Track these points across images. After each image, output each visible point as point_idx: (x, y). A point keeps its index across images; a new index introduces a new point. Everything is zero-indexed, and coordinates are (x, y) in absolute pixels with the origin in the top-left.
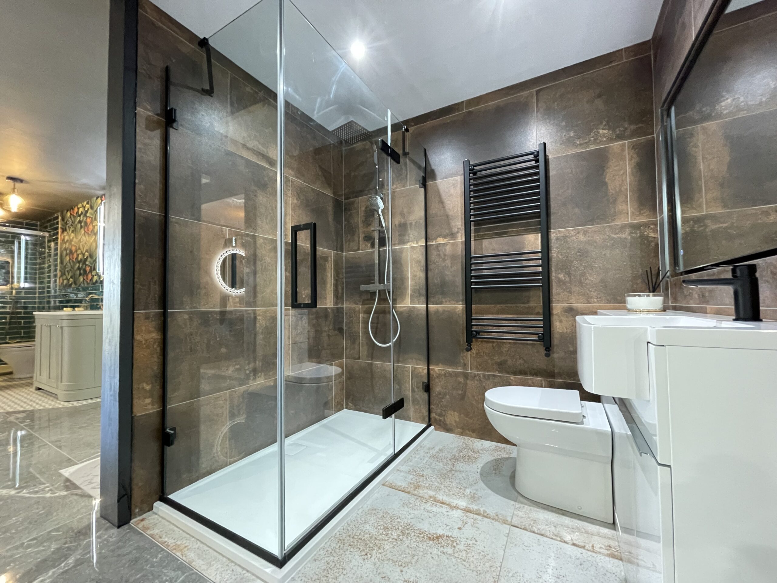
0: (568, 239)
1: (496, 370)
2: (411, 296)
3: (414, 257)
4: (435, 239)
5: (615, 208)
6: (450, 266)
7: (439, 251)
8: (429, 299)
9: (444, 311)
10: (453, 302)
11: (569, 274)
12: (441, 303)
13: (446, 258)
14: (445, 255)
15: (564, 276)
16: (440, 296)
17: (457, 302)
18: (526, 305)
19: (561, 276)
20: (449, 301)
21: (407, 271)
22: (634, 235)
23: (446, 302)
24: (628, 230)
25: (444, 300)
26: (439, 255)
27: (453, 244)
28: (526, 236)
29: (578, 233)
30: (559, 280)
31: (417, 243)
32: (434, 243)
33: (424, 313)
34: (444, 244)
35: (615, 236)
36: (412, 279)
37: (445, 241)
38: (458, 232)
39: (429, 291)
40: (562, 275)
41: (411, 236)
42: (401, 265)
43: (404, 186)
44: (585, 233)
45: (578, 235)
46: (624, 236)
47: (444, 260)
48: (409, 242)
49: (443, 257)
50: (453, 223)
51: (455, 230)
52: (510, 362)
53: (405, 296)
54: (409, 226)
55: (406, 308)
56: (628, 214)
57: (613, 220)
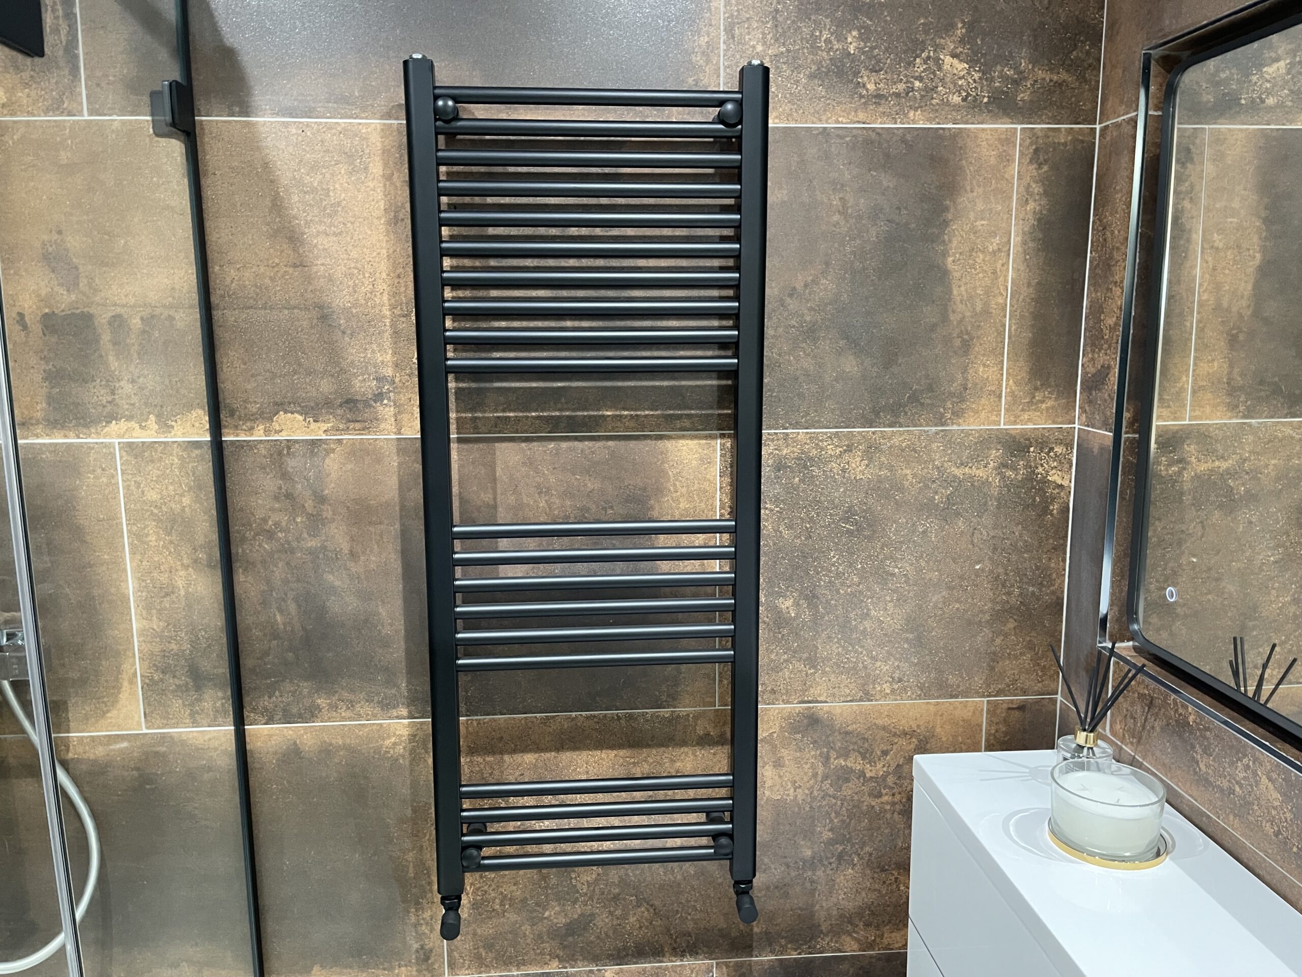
0: (816, 471)
1: (554, 956)
2: (150, 686)
3: (152, 495)
4: (266, 416)
5: (965, 370)
6: (345, 547)
7: (285, 476)
8: (246, 699)
9: (326, 751)
10: (367, 709)
11: (812, 598)
12: (310, 714)
13: (327, 513)
14: (321, 499)
15: (797, 604)
16: (305, 687)
17: (386, 706)
18: (665, 712)
19: (786, 604)
20: (351, 705)
21: (117, 564)
22: (1009, 473)
23: (334, 707)
24: (995, 454)
25: (321, 702)
26: (289, 496)
27: (358, 452)
28: (669, 444)
29: (849, 449)
30: (780, 620)
31: (165, 426)
32: (258, 435)
33: (227, 761)
34: (314, 443)
35: (958, 472)
36: (147, 607)
37: (318, 431)
38: (379, 397)
39: (248, 662)
40: (789, 603)
41: (126, 387)
42: (78, 532)
43: (56, 107)
44: (871, 450)
45: (846, 457)
46: (981, 473)
47: (316, 522)
48: (112, 417)
49: (309, 505)
50: (353, 352)
51: (363, 386)
52: (603, 921)
53: (118, 688)
54: (106, 337)
55: (125, 744)
56: (1000, 397)
57: (958, 414)
